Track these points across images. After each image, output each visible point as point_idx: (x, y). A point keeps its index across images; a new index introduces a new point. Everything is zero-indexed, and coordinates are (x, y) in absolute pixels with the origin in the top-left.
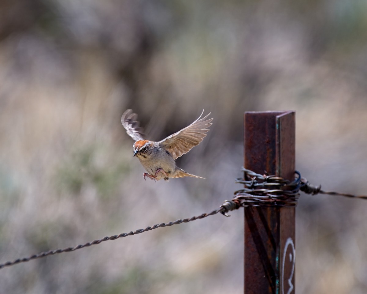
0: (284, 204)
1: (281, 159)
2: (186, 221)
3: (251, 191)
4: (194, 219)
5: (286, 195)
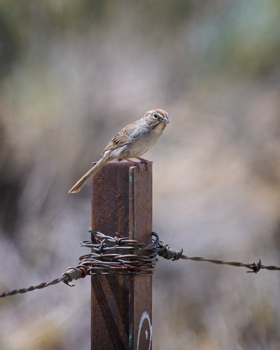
0: (139, 271)
1: (136, 218)
2: (23, 291)
3: (99, 255)
4: (32, 289)
5: (141, 261)
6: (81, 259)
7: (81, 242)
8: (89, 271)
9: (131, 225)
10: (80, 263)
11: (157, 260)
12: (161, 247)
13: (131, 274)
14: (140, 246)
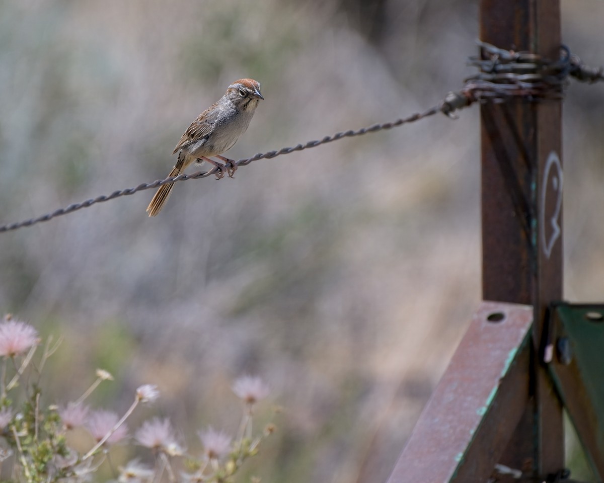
1: (539, 27)
2: (388, 126)
3: (489, 77)
4: (400, 123)
8: (478, 97)
9: (532, 36)
10: (464, 86)
11: (568, 82)
12: (573, 65)
13: (532, 102)
14: (546, 64)
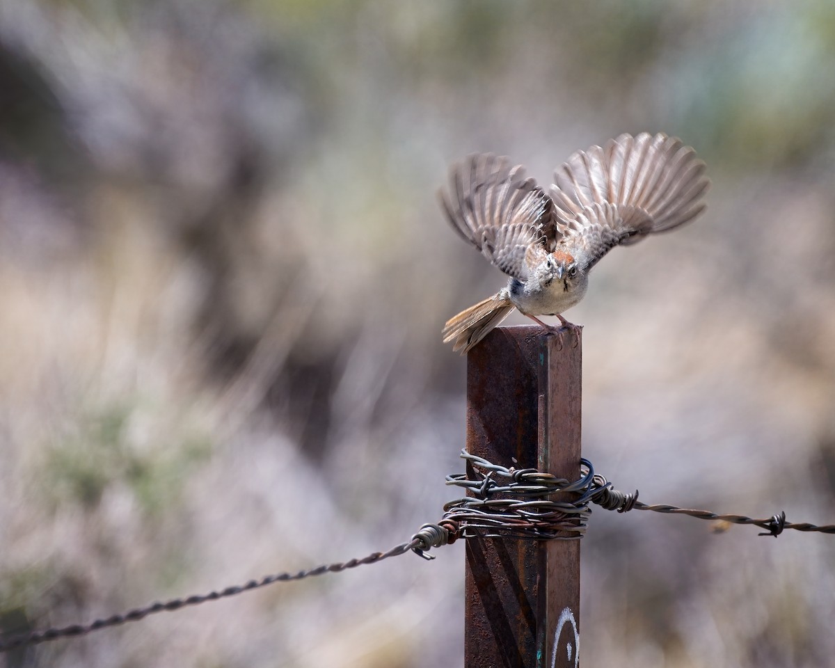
0: (555, 531)
1: (550, 432)
2: (337, 568)
3: (481, 502)
4: (354, 564)
5: (559, 512)
6: (447, 508)
7: (448, 477)
8: (462, 530)
9: (541, 446)
10: (445, 516)
11: (590, 511)
12: (598, 486)
13: (539, 537)
14: (558, 485)
